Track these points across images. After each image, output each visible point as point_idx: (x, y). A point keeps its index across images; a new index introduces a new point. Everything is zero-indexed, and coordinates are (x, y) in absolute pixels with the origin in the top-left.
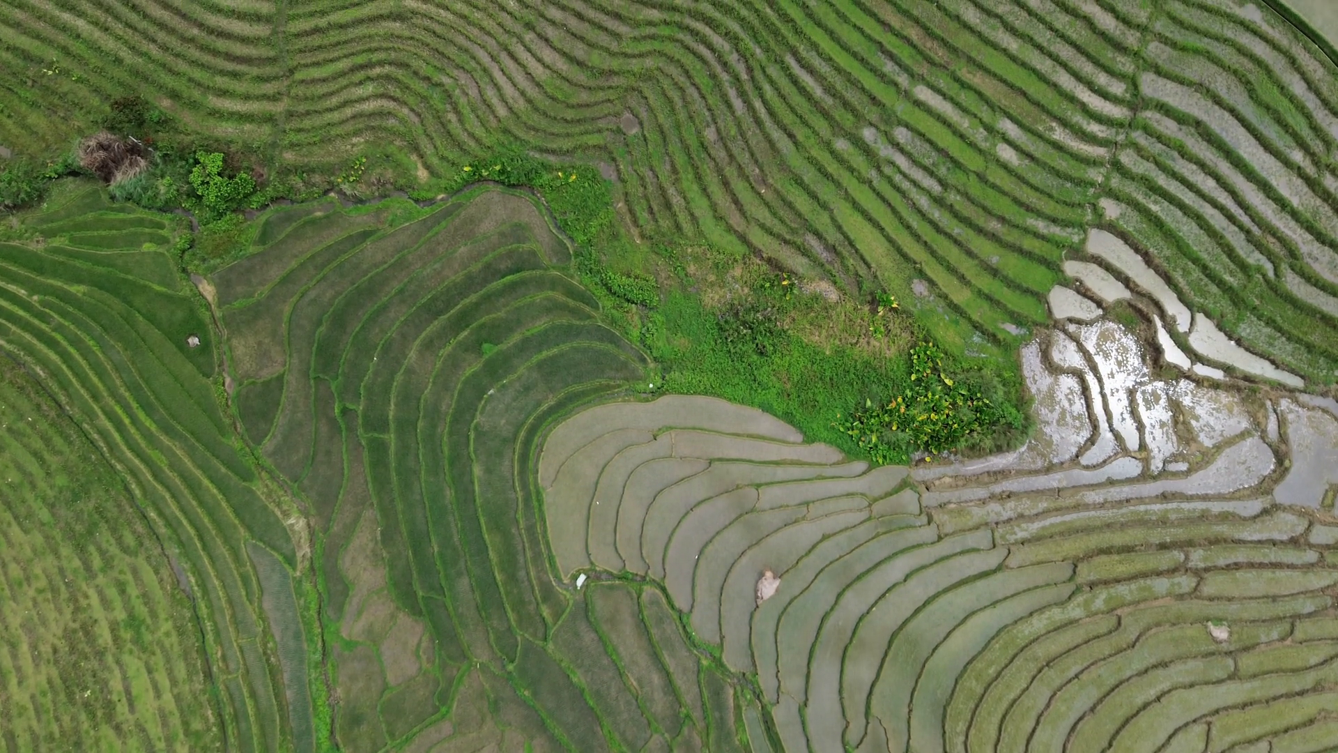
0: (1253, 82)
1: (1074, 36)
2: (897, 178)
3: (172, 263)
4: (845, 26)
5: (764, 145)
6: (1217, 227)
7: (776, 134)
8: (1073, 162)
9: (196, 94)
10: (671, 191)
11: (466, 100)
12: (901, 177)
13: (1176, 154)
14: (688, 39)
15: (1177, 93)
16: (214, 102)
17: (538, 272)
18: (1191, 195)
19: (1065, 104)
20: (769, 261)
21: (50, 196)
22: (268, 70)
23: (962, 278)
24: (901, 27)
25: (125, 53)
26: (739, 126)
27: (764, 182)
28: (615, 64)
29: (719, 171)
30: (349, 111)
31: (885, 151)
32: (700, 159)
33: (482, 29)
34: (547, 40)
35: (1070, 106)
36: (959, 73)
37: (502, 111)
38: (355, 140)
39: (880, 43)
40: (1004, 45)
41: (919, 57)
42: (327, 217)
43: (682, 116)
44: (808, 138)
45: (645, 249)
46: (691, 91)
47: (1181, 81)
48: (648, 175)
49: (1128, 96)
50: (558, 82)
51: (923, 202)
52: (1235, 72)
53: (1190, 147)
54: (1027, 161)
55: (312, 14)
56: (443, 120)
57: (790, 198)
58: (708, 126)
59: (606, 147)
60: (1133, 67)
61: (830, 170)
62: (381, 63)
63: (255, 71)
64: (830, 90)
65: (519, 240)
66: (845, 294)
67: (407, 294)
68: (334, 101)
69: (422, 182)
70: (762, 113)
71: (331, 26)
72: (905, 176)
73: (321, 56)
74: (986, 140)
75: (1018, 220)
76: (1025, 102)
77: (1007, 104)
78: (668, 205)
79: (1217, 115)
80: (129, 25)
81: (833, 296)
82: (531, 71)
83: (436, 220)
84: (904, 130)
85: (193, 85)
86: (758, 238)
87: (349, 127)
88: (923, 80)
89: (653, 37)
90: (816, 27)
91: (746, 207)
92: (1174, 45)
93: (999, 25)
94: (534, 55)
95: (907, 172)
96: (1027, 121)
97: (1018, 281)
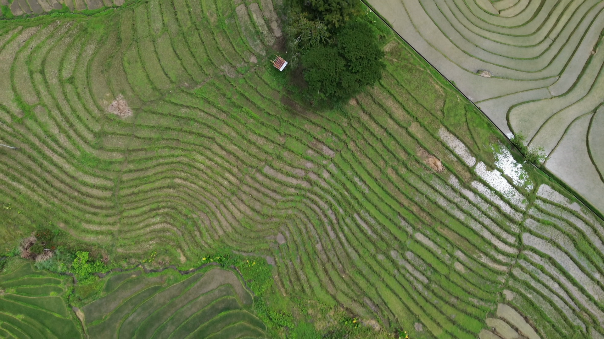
0: (576, 240)
1: (491, 215)
2: (407, 275)
3: (64, 302)
4: (382, 203)
5: (344, 254)
6: (559, 307)
7: (350, 250)
8: (491, 273)
9: (76, 222)
10: (300, 273)
11: (204, 226)
12: (409, 275)
13: (540, 271)
14: (308, 202)
15: (540, 243)
16: (84, 226)
17: (237, 311)
18: (547, 290)
19: (486, 246)
20: (347, 309)
21: (7, 265)
22: (110, 211)
23: (438, 324)
24: (409, 206)
25: (42, 202)
26: (332, 244)
27: (344, 272)
28: (274, 212)
29: (323, 265)
30: (148, 229)
31: (401, 262)
32: (313, 258)
33: (211, 194)
34: (242, 201)
35: (489, 246)
36: (436, 229)
37: (221, 232)
38: (151, 242)
39: (399, 213)
40: (458, 217)
41: (417, 220)
42: (138, 279)
43: (306, 237)
44: (365, 253)
45: (287, 299)
46: (310, 226)
47: (542, 238)
48: (290, 264)
49: (516, 243)
50: (247, 220)
51: (420, 287)
52: (568, 235)
53: (546, 269)
54: (468, 271)
55: (131, 187)
56: (193, 235)
57: (357, 281)
58: (317, 243)
59: (269, 250)
60: (519, 230)
61: (375, 269)
62: (164, 207)
63: (105, 212)
64: (375, 231)
65: (228, 294)
66: (383, 327)
67: (174, 320)
68: (141, 225)
69: (183, 263)
70: (343, 239)
71: (139, 192)
72: (411, 274)
73: (135, 205)
74: (449, 260)
75: (465, 299)
76: (468, 243)
77: (459, 244)
78: (298, 279)
79: (559, 254)
80: (44, 189)
81: (377, 328)
82: (235, 215)
83: (190, 282)
84: (410, 253)
85: (75, 218)
86: (342, 298)
87: (148, 236)
88: (419, 230)
89: (292, 201)
90: (368, 202)
91: (336, 284)
92: (538, 221)
93: (455, 207)
94: (236, 207)
95: (412, 272)
96: (469, 253)
97: (465, 327)
